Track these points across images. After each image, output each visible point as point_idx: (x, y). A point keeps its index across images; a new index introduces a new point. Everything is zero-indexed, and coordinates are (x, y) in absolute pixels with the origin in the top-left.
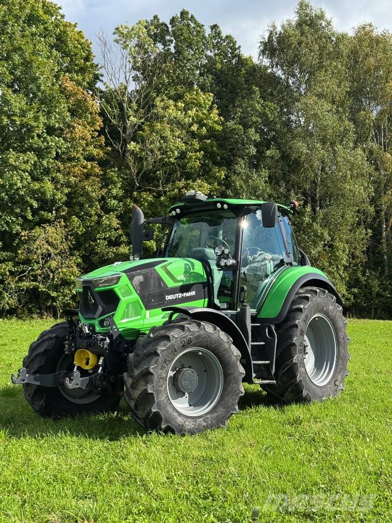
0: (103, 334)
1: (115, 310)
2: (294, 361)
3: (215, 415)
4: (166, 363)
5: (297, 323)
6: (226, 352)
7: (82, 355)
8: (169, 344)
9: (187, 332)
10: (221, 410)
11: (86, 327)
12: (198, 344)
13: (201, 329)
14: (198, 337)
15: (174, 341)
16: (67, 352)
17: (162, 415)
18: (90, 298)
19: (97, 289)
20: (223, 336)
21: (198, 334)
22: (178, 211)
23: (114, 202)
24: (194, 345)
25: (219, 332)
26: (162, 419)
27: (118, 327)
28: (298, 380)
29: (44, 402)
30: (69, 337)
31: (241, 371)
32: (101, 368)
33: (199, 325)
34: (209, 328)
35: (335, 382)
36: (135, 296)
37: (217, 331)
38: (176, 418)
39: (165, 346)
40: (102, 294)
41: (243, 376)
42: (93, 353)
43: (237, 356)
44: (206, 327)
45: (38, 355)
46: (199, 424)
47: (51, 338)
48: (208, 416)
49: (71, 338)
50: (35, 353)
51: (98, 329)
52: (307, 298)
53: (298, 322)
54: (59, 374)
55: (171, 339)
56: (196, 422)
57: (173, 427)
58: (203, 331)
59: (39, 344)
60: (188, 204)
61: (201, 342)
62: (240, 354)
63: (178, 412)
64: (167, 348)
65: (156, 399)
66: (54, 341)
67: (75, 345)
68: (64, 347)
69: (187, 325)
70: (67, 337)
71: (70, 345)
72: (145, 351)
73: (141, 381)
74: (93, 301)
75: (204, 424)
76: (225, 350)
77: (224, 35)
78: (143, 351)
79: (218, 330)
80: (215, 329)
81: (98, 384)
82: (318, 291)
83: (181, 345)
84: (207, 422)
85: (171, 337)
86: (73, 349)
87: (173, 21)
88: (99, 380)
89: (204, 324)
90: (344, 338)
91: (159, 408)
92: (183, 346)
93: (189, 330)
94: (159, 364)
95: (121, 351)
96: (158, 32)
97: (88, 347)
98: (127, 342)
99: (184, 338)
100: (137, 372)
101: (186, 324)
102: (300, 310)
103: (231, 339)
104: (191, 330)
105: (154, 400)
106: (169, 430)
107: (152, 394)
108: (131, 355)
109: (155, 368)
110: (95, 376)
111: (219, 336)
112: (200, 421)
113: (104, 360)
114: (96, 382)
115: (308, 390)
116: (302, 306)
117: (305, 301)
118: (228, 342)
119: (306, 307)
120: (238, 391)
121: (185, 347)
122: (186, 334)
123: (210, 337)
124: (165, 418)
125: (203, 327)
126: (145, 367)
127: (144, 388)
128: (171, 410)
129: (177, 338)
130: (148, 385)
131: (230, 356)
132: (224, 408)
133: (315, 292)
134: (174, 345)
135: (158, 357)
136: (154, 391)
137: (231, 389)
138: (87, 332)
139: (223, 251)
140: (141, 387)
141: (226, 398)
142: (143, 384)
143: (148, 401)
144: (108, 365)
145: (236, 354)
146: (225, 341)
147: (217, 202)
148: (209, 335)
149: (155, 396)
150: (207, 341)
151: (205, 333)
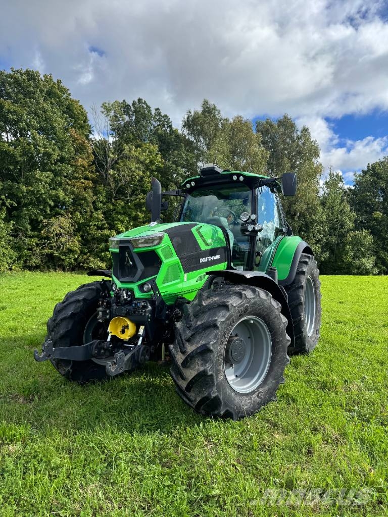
0: (145, 300)
1: (157, 274)
3: (266, 388)
5: (302, 284)
6: (275, 320)
7: (117, 323)
8: (228, 314)
9: (244, 299)
10: (271, 382)
11: (124, 292)
12: (253, 312)
13: (256, 296)
14: (254, 304)
15: (232, 311)
16: (100, 321)
17: (221, 399)
18: (127, 258)
19: (136, 250)
20: (274, 303)
22: (193, 183)
24: (250, 314)
25: (271, 298)
26: (221, 403)
27: (161, 291)
29: (71, 368)
30: (103, 303)
32: (141, 338)
33: (254, 291)
34: (262, 294)
35: (316, 332)
36: (175, 259)
37: (269, 298)
38: (234, 399)
39: (224, 316)
40: (142, 255)
41: (289, 343)
42: (132, 321)
45: (64, 319)
46: (254, 401)
47: (78, 301)
48: (261, 390)
49: (105, 304)
50: (61, 316)
51: (138, 294)
52: (306, 262)
53: (304, 284)
54: (91, 345)
55: (230, 308)
56: (251, 399)
57: (232, 411)
58: (258, 297)
59: (65, 306)
60: (204, 177)
61: (255, 310)
62: (287, 321)
63: (234, 391)
64: (226, 319)
65: (215, 381)
66: (82, 303)
67: (110, 311)
68: (98, 314)
69: (243, 292)
70: (100, 303)
71: (104, 313)
72: (199, 323)
73: (197, 360)
74: (131, 263)
75: (258, 400)
76: (276, 317)
77: (163, 114)
78: (197, 322)
79: (270, 296)
80: (267, 295)
81: (141, 361)
82: (311, 257)
84: (260, 398)
85: (230, 306)
86: (108, 317)
87: (134, 103)
89: (258, 290)
91: (218, 392)
92: (240, 315)
93: (246, 298)
94: (218, 339)
95: (163, 318)
96: (126, 109)
97: (127, 315)
98: (168, 308)
99: (241, 306)
100: (190, 348)
102: (303, 273)
103: (280, 305)
104: (248, 297)
105: (213, 382)
106: (228, 416)
107: (212, 375)
108: (179, 325)
109: (214, 343)
111: (271, 303)
112: (254, 398)
113: (145, 330)
115: (307, 342)
116: (304, 269)
117: (306, 265)
118: (277, 309)
119: (306, 270)
120: (286, 360)
121: (241, 316)
122: (243, 301)
123: (263, 304)
124: (224, 402)
125: (258, 294)
126: (201, 342)
127: (202, 369)
128: (229, 391)
129: (235, 307)
130: (207, 365)
131: (279, 324)
132: (274, 379)
133: (309, 258)
134: (233, 315)
135: (217, 331)
136: (213, 372)
137: (280, 358)
138: (125, 298)
139: (250, 217)
140: (197, 367)
141: (275, 368)
142: (200, 363)
143: (207, 384)
144: (150, 335)
145: (284, 321)
146: (276, 307)
147: (232, 175)
148: (263, 302)
149: (215, 377)
150: (261, 308)
151: (259, 300)
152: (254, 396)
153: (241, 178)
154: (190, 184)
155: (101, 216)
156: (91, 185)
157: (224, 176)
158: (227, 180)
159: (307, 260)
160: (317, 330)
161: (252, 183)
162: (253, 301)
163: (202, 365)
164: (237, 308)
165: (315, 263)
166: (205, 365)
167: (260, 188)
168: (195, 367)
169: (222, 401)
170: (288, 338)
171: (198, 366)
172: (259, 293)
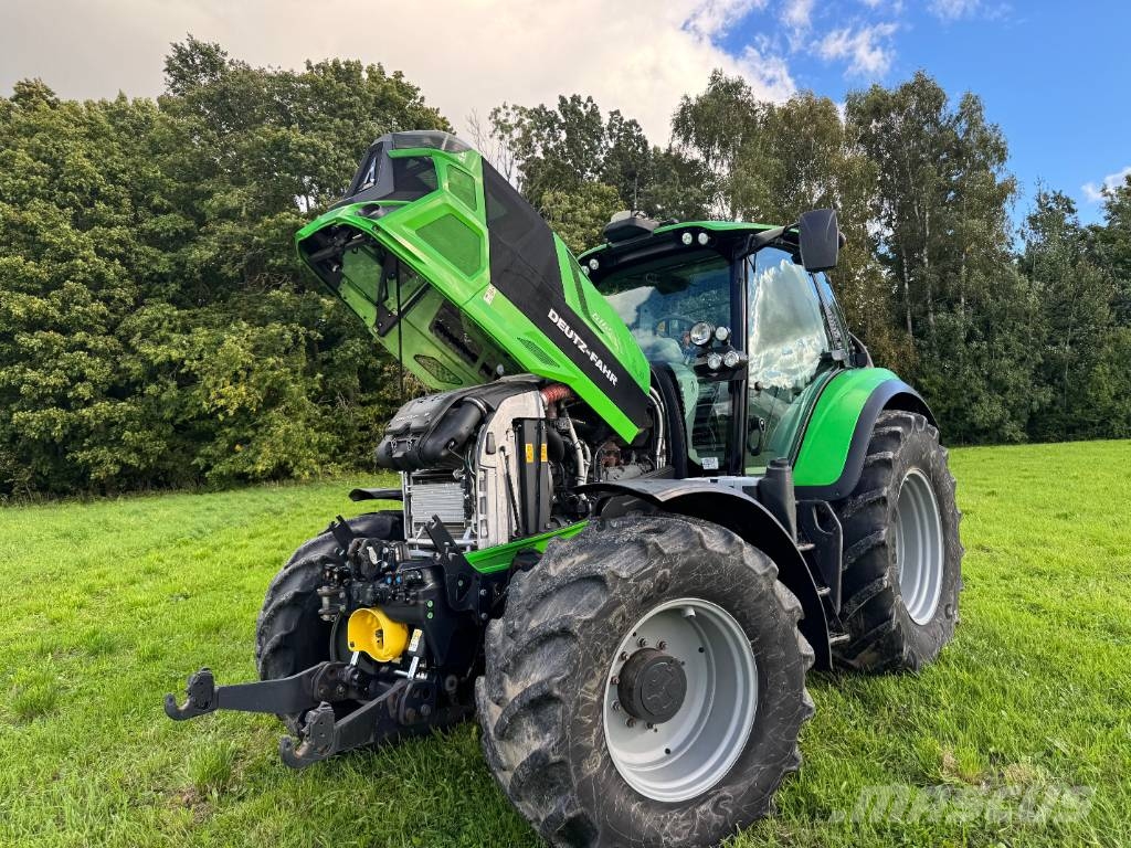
0: (417, 566)
3: (742, 786)
4: (597, 659)
5: (884, 494)
6: (762, 604)
8: (603, 601)
9: (655, 557)
10: (758, 768)
11: (371, 549)
12: (685, 590)
13: (694, 545)
14: (685, 570)
15: (617, 590)
16: (326, 617)
17: (595, 821)
20: (753, 559)
21: (685, 560)
22: (594, 263)
24: (677, 594)
25: (741, 549)
26: (597, 834)
28: (894, 627)
30: (331, 576)
31: (804, 652)
32: (416, 660)
33: (685, 534)
34: (714, 539)
35: (946, 610)
37: (737, 547)
38: (639, 820)
39: (592, 606)
41: (810, 664)
42: (393, 618)
43: (791, 611)
44: (705, 537)
45: (281, 607)
46: (702, 822)
47: (311, 564)
48: (726, 792)
49: (336, 577)
52: (896, 435)
53: (888, 492)
54: (310, 675)
55: (610, 583)
56: (694, 817)
58: (699, 549)
60: (614, 246)
61: (695, 582)
62: (800, 605)
63: (641, 798)
64: (599, 613)
65: (574, 777)
67: (349, 596)
68: (321, 606)
69: (653, 538)
70: (328, 574)
71: (333, 597)
72: (534, 624)
73: (525, 722)
75: (716, 818)
76: (761, 597)
78: (529, 621)
79: (739, 544)
80: (730, 540)
82: (912, 417)
83: (639, 599)
84: (724, 812)
85: (608, 579)
86: (343, 608)
88: (407, 706)
89: (699, 530)
91: (583, 804)
92: (645, 600)
93: (661, 552)
94: (576, 666)
95: (471, 607)
97: (379, 602)
98: (487, 580)
99: (645, 576)
100: (512, 691)
101: (648, 532)
102: (887, 463)
103: (774, 565)
104: (666, 551)
105: (568, 781)
107: (561, 762)
108: (497, 626)
109: (564, 680)
110: (395, 696)
111: (742, 562)
112: (705, 812)
113: (425, 639)
114: (398, 713)
115: (911, 642)
116: (890, 455)
117: (893, 442)
118: (766, 575)
119: (898, 455)
120: (800, 708)
121: (649, 601)
122: (649, 564)
123: (717, 565)
124: (606, 829)
125: (697, 539)
126: (533, 675)
127: (536, 746)
128: (619, 799)
129: (626, 579)
130: (548, 735)
131: (775, 614)
132: (767, 762)
133: (907, 422)
134: (619, 603)
135: (575, 646)
136: (567, 754)
137: (782, 704)
138: (375, 561)
139: (713, 334)
140: (526, 741)
141: (770, 733)
142: (531, 730)
143: (552, 785)
144: (436, 652)
145: (788, 607)
146: (760, 572)
147: (681, 231)
148: (715, 560)
149: (572, 768)
150: (712, 578)
151: (704, 554)
152: (703, 808)
153: (703, 238)
154: (588, 265)
157: (660, 239)
158: (671, 247)
159: (899, 429)
160: (948, 606)
161: (733, 249)
162: (681, 561)
163: (536, 736)
164: (631, 582)
165: (933, 433)
166: (543, 738)
167: (752, 257)
168: (522, 740)
169: (599, 828)
170: (806, 647)
171: (529, 737)
172: (700, 536)
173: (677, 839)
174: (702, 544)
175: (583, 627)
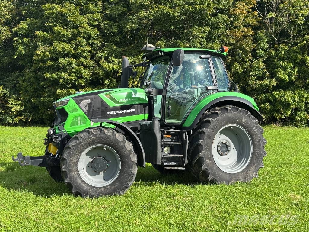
0: (57, 135)
1: (65, 121)
2: (199, 156)
5: (204, 130)
8: (78, 142)
9: (91, 134)
10: (118, 184)
11: (51, 130)
12: (101, 143)
13: (102, 133)
14: (100, 138)
15: (81, 140)
17: (73, 185)
20: (119, 138)
22: (145, 58)
23: (261, 52)
24: (99, 143)
25: (116, 135)
26: (73, 187)
27: (67, 131)
28: (203, 169)
31: (133, 161)
32: (57, 154)
34: (109, 132)
35: (247, 171)
36: (80, 113)
38: (84, 187)
39: (75, 143)
46: (100, 191)
51: (57, 132)
52: (217, 114)
55: (79, 139)
57: (81, 192)
58: (104, 134)
60: (147, 54)
61: (103, 141)
64: (77, 144)
65: (68, 175)
76: (121, 147)
80: (113, 133)
82: (229, 108)
83: (87, 143)
85: (79, 137)
90: (259, 141)
91: (70, 180)
99: (89, 138)
102: (208, 122)
104: (94, 133)
105: (67, 175)
106: (78, 194)
107: (65, 171)
111: (116, 138)
115: (215, 175)
116: (210, 119)
119: (215, 119)
120: (131, 173)
121: (90, 144)
122: (90, 136)
124: (75, 187)
128: (80, 181)
131: (125, 151)
134: (81, 143)
135: (70, 150)
136: (67, 170)
137: (125, 171)
141: (122, 177)
145: (129, 150)
146: (120, 141)
147: (158, 51)
148: (108, 137)
149: (68, 173)
150: (107, 141)
151: (105, 135)
152: (102, 189)
153: (163, 54)
155: (262, 65)
156: (251, 32)
162: (98, 136)
164: (85, 139)
169: (74, 186)
173: (93, 193)
174: (105, 133)
175: (72, 146)
